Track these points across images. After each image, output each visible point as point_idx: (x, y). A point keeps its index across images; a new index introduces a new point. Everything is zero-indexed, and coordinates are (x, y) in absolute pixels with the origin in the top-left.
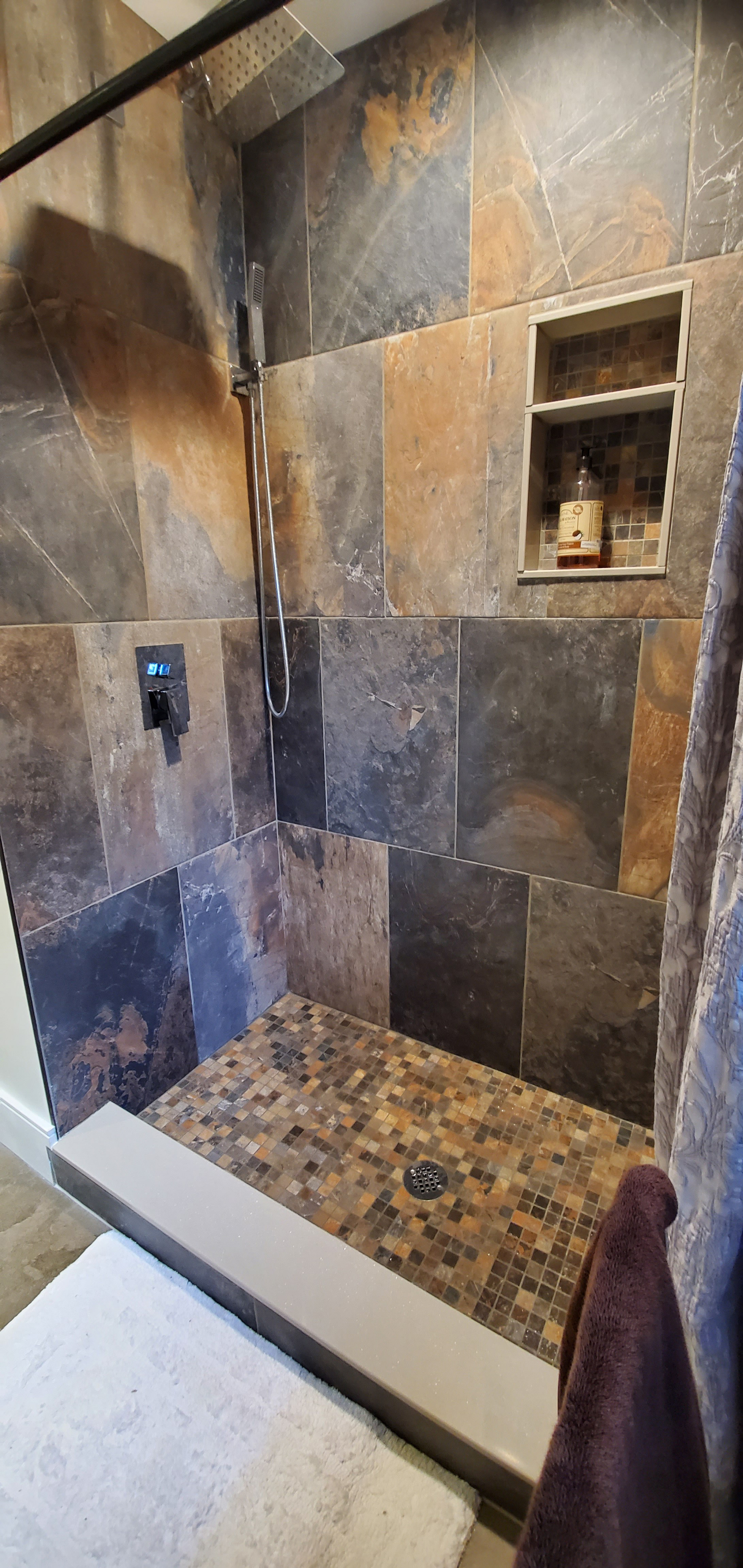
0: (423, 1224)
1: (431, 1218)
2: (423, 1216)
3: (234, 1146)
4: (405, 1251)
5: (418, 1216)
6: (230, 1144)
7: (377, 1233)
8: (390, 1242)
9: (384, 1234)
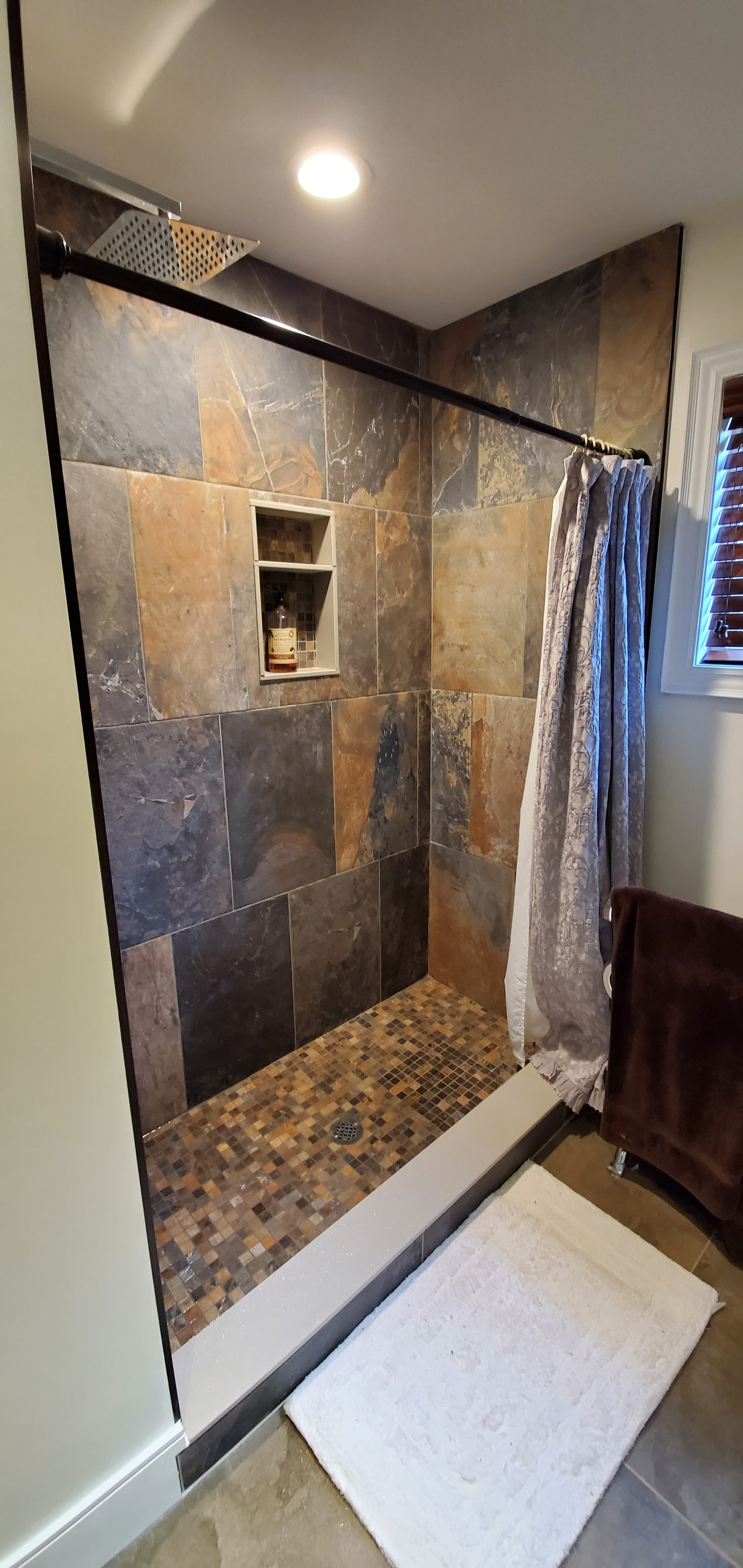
0: (380, 1141)
1: (377, 1136)
2: (373, 1140)
3: (247, 1266)
4: (395, 1156)
5: (372, 1143)
6: (243, 1271)
7: (377, 1170)
8: (386, 1163)
9: (378, 1166)
